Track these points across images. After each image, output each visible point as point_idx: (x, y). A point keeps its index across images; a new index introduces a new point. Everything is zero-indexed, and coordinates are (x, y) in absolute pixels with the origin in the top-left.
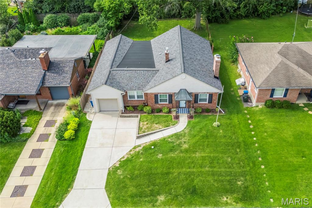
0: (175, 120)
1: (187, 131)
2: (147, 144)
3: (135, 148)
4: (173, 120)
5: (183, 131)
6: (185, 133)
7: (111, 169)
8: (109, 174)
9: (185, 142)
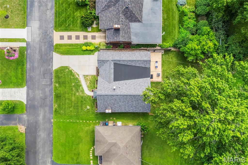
0: (92, 91)
1: (85, 95)
2: (79, 79)
3: (78, 75)
4: (92, 90)
5: (85, 93)
6: (84, 94)
7: (69, 67)
8: (66, 67)
9: (79, 94)
